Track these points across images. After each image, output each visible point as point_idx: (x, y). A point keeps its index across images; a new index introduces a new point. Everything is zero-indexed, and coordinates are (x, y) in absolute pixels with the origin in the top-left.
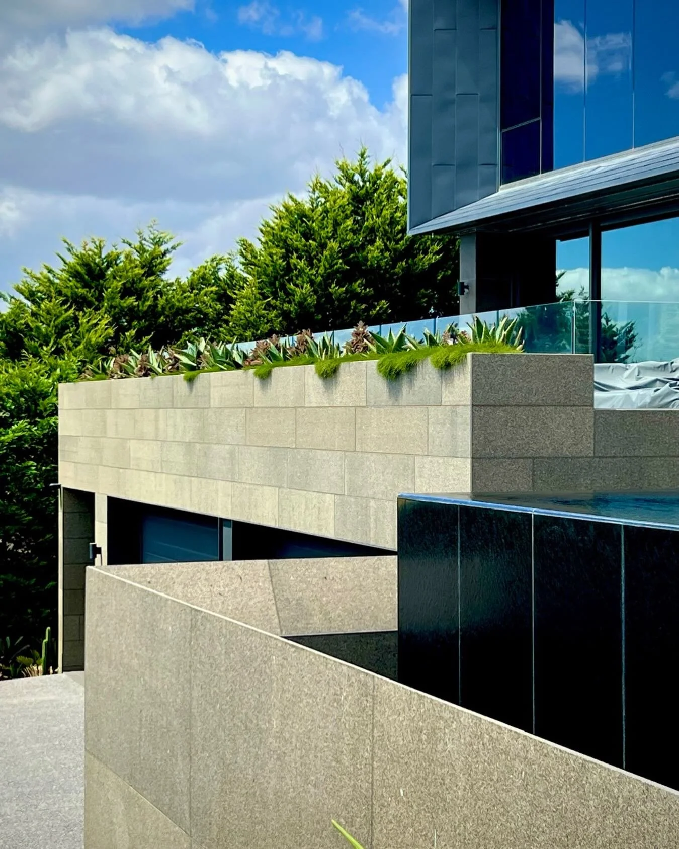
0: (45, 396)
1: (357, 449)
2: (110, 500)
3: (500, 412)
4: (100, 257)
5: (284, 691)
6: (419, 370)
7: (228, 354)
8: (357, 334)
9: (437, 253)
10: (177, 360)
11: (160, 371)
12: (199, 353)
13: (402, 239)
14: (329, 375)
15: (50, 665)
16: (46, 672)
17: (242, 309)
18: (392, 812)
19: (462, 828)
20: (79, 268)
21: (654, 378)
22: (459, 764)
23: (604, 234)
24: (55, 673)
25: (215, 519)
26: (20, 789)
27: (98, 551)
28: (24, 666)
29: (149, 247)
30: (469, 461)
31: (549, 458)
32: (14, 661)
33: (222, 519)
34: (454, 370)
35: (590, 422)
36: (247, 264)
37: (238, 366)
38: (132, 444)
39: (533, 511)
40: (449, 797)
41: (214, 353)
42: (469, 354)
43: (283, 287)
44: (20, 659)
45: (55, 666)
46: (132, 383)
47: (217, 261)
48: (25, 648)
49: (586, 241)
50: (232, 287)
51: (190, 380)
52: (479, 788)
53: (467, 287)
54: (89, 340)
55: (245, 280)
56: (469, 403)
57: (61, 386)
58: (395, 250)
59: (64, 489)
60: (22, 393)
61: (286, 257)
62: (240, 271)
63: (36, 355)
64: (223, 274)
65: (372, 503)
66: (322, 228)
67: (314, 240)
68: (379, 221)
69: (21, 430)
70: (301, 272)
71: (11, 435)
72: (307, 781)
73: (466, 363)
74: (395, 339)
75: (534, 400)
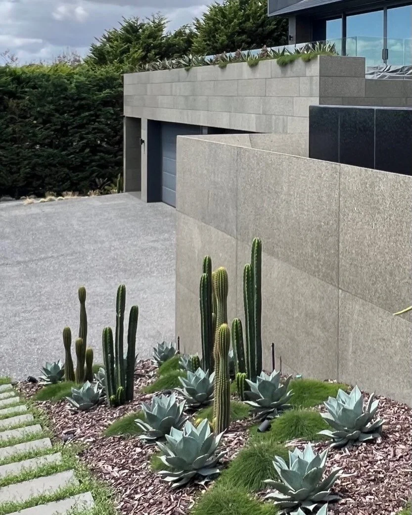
0: (116, 79)
1: (267, 95)
2: (149, 121)
3: (330, 79)
4: (137, 24)
5: (290, 175)
6: (296, 62)
7: (203, 60)
8: (263, 50)
9: (275, 25)
10: (179, 63)
11: (171, 67)
12: (190, 60)
13: (260, 19)
14: (253, 65)
15: (120, 190)
16: (119, 192)
17: (197, 45)
18: (350, 217)
19: (388, 219)
20: (129, 28)
21: (374, 71)
22: (387, 195)
23: (348, 18)
24: (122, 192)
25: (199, 126)
26: (118, 237)
27: (143, 142)
28: (108, 191)
29: (157, 21)
30: (318, 98)
31: (348, 97)
32: (104, 188)
33: (202, 126)
34: (312, 62)
35: (364, 84)
36: (197, 28)
37: (208, 64)
38: (160, 98)
39: (375, 108)
40: (381, 208)
41: (197, 59)
42: (319, 56)
43: (214, 37)
44: (106, 187)
45: (122, 190)
46: (159, 73)
47: (185, 27)
48: (108, 183)
49: (341, 20)
50: (192, 37)
51: (188, 70)
52: (398, 202)
53: (292, 37)
54: (134, 57)
55: (196, 35)
56: (318, 75)
57: (125, 75)
58: (258, 23)
59: (127, 117)
60: (107, 78)
61: (214, 24)
62: (195, 31)
63: (111, 63)
64: (187, 31)
65: (274, 117)
66: (230, 14)
67: (226, 19)
68: (251, 12)
69: (107, 93)
70: (222, 31)
71: (103, 95)
72: (303, 210)
73: (317, 59)
74: (281, 52)
75: (342, 74)
